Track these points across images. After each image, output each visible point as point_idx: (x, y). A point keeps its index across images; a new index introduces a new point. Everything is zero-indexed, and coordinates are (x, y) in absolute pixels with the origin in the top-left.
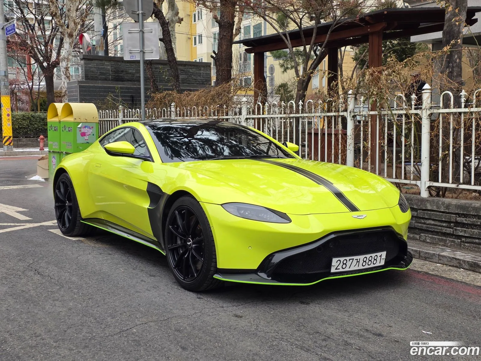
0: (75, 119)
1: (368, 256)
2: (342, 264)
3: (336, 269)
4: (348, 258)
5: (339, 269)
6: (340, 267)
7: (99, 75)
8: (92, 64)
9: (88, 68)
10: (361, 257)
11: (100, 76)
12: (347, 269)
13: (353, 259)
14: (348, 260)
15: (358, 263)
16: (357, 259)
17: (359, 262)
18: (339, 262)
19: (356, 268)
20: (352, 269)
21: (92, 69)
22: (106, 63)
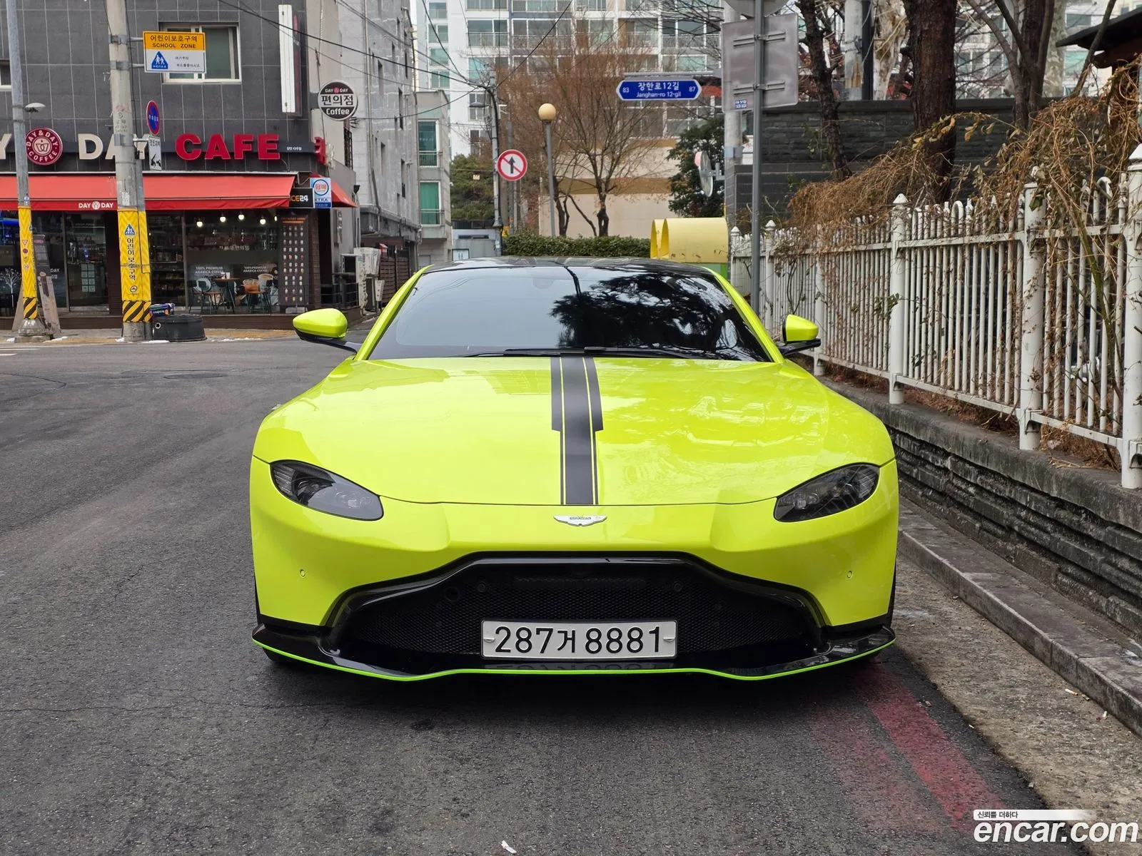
0: (673, 255)
1: (604, 627)
2: (514, 639)
3: (499, 650)
4: (533, 626)
5: (509, 651)
6: (511, 645)
7: (793, 149)
8: (777, 124)
9: (766, 135)
10: (581, 629)
11: (796, 151)
12: (535, 654)
13: (551, 631)
14: (534, 632)
15: (569, 643)
16: (566, 633)
17: (573, 639)
18: (504, 634)
19: (567, 654)
20: (548, 655)
21: (776, 136)
22: (810, 119)
